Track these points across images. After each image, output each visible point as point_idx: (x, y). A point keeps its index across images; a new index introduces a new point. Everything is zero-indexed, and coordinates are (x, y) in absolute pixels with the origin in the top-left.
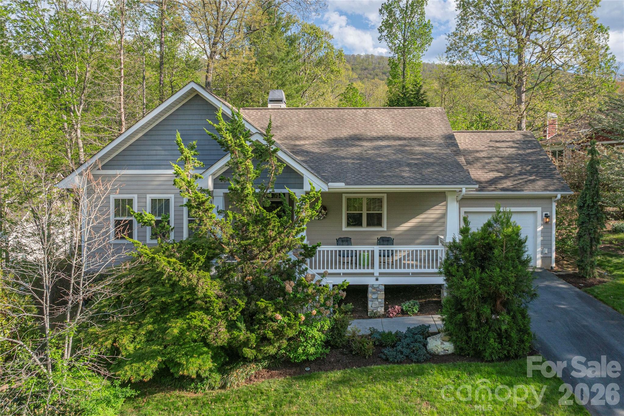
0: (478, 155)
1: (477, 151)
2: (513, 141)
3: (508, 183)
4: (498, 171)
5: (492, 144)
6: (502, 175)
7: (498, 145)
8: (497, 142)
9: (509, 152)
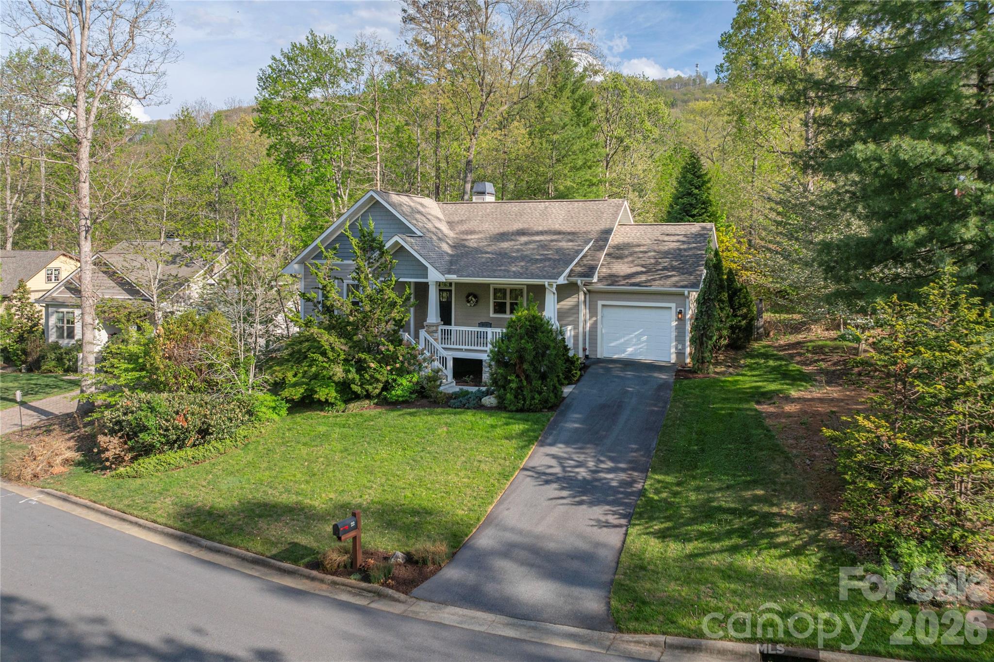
0: (637, 249)
1: (639, 246)
2: (685, 236)
3: (643, 278)
4: (643, 266)
5: (660, 238)
6: (644, 270)
7: (666, 238)
8: (668, 235)
9: (671, 247)
